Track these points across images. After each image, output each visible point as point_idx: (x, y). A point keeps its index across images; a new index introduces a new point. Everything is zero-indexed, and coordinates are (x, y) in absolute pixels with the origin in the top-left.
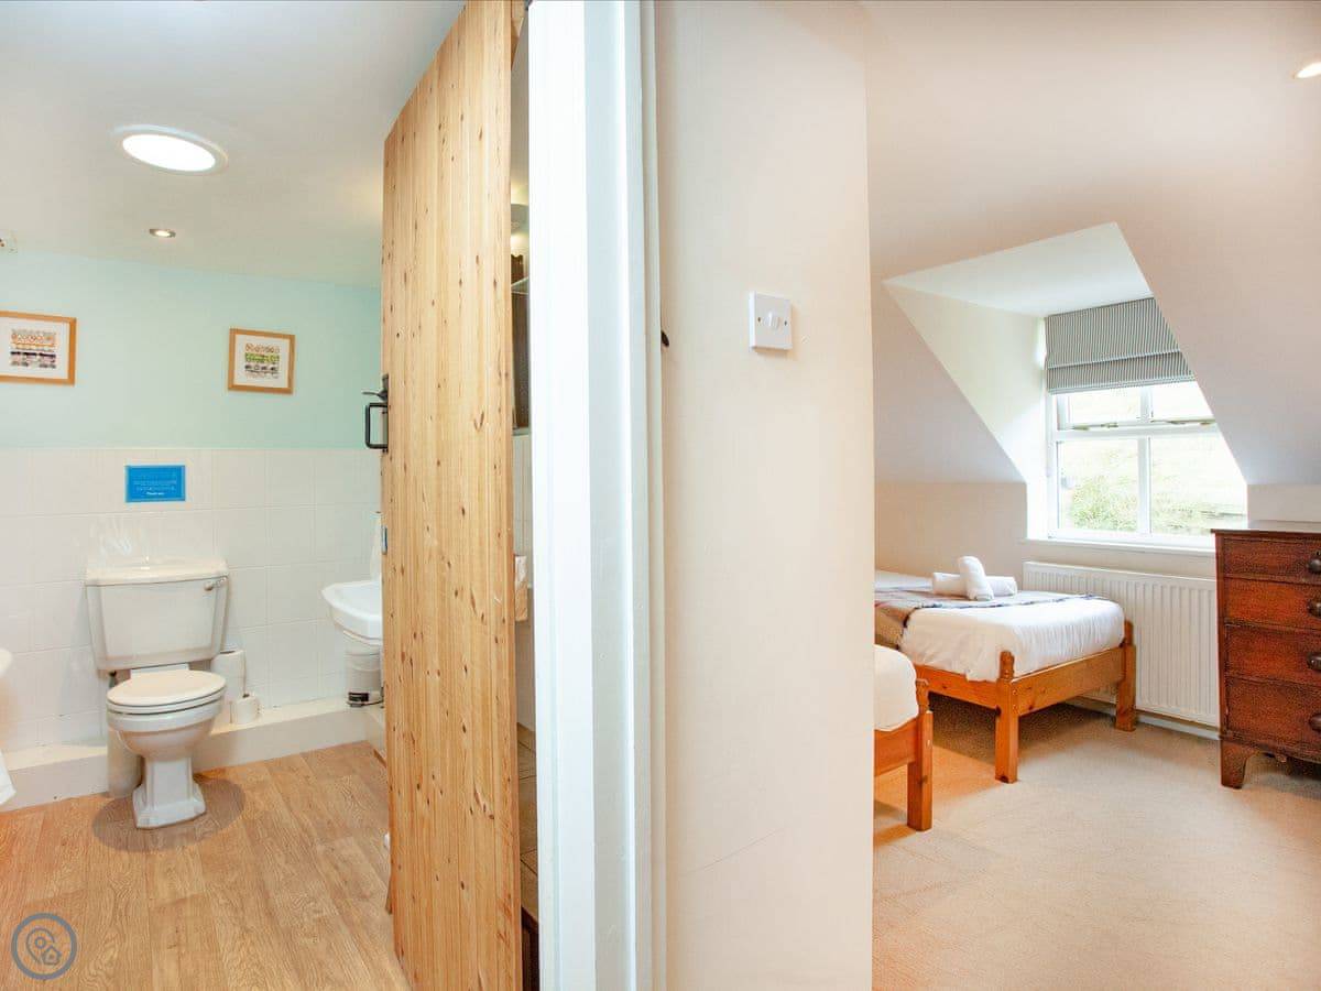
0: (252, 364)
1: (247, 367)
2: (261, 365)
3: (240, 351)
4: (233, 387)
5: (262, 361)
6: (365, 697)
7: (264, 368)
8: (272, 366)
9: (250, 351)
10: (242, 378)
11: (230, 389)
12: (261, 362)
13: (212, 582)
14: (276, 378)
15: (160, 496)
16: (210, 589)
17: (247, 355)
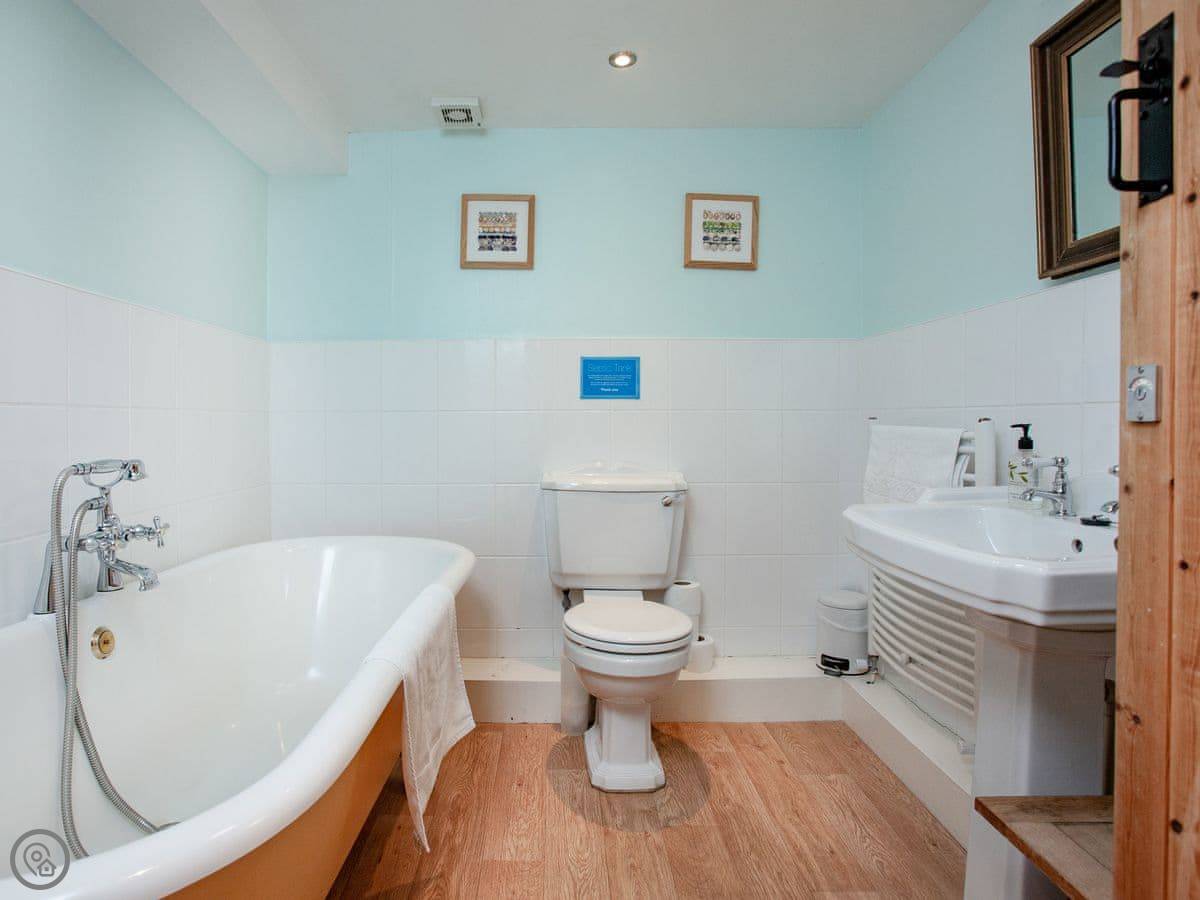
0: (711, 235)
1: (706, 238)
2: (721, 235)
3: (698, 221)
4: (691, 264)
5: (722, 230)
6: (844, 665)
7: (724, 239)
8: (734, 235)
9: (708, 219)
10: (700, 253)
11: (686, 266)
12: (721, 232)
13: (671, 496)
14: (738, 250)
15: (615, 393)
16: (667, 505)
17: (704, 223)
